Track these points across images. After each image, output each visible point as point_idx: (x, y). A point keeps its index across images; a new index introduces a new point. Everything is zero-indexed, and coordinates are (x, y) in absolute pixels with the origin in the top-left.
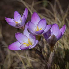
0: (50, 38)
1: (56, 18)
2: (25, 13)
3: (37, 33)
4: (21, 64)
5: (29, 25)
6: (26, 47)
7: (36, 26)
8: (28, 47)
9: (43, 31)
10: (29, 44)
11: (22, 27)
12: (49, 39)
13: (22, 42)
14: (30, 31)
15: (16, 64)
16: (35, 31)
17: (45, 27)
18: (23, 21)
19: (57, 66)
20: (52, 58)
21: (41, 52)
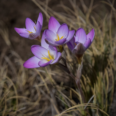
0: (76, 48)
1: (79, 17)
2: (40, 19)
3: (59, 43)
4: (38, 78)
5: (47, 33)
6: (46, 62)
7: (56, 34)
8: (49, 62)
9: (65, 40)
10: (49, 58)
11: (38, 38)
12: (75, 50)
13: (41, 57)
14: (49, 41)
15: (32, 78)
16: (56, 41)
17: (67, 33)
18: (38, 29)
19: (87, 80)
20: (80, 72)
21: (66, 67)
